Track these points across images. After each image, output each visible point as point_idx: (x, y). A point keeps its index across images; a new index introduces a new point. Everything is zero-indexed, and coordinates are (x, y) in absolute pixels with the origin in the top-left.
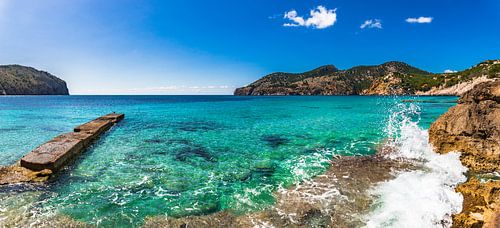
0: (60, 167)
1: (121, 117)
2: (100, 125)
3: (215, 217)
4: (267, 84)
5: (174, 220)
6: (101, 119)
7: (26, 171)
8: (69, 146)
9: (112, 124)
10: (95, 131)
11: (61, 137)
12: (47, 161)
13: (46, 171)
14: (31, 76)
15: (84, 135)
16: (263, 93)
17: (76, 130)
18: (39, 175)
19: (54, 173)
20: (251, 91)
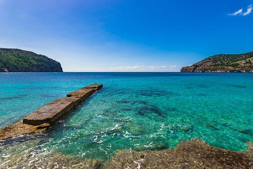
0: (56, 121)
1: (100, 87)
2: (86, 92)
3: (165, 153)
4: (208, 64)
5: (136, 153)
6: (87, 88)
7: (27, 126)
8: (63, 106)
9: (94, 91)
10: (82, 96)
11: (57, 101)
12: (46, 118)
13: (45, 124)
14: (31, 58)
15: (74, 99)
16: (204, 71)
17: (68, 96)
18: (38, 128)
19: (51, 125)
20: (194, 69)
